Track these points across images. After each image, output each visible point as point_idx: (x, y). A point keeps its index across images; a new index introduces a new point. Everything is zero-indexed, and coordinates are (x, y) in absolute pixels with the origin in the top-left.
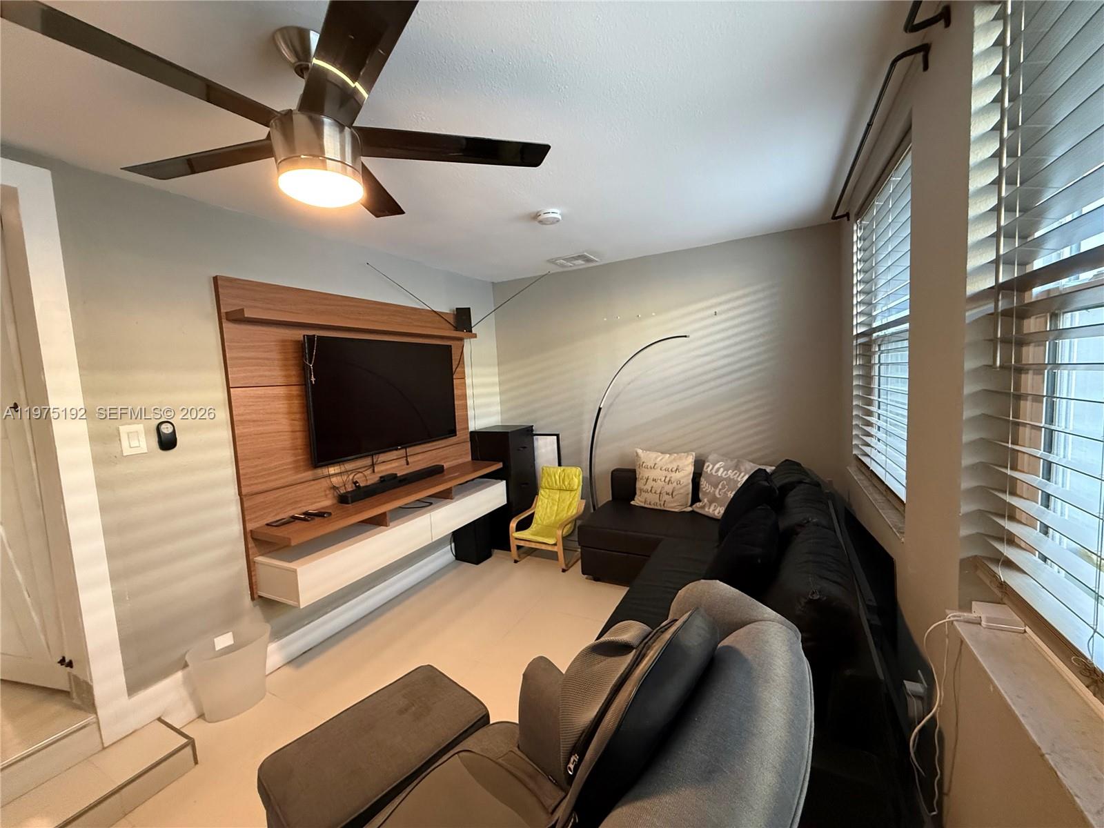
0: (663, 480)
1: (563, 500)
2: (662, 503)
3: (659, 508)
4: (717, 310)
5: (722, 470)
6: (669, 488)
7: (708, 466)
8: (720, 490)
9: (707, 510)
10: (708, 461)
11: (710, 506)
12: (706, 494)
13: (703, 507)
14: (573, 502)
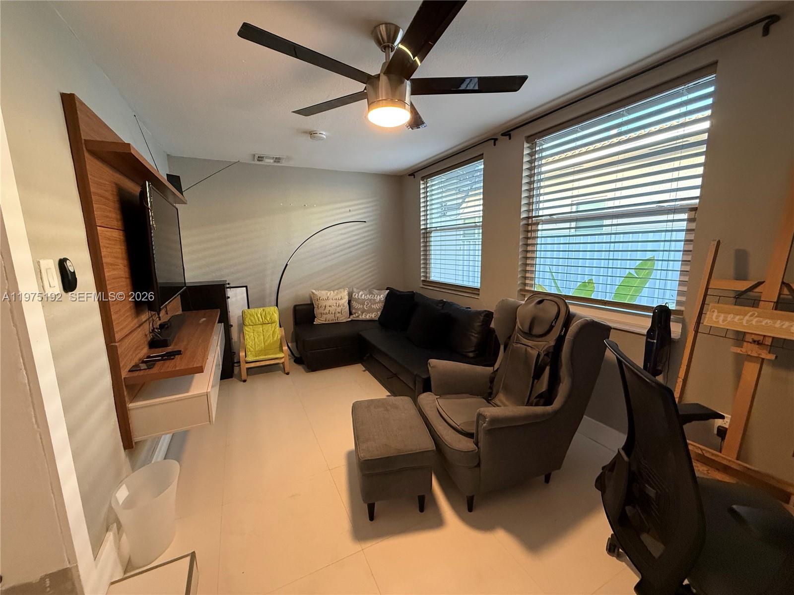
0: (335, 305)
1: (267, 331)
2: (337, 318)
3: (334, 322)
4: (351, 209)
5: (363, 295)
6: (339, 310)
7: (355, 295)
8: (366, 306)
9: (360, 317)
10: (354, 292)
11: (362, 314)
12: (357, 309)
13: (358, 316)
14: (276, 330)
